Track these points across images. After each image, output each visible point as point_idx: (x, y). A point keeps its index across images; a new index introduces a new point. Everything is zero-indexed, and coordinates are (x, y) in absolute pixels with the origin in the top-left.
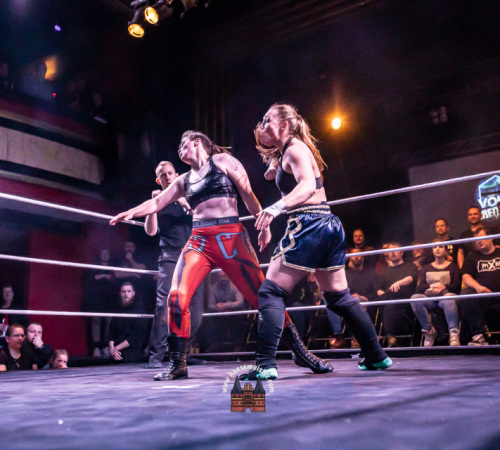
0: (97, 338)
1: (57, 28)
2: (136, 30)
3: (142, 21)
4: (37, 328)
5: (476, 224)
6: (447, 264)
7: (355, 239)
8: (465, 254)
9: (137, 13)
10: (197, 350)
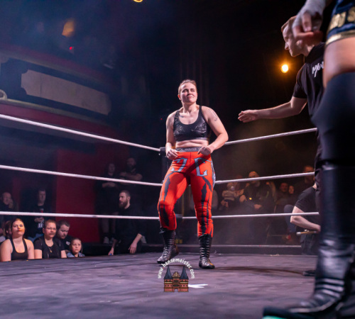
0: (106, 229)
10: (181, 241)
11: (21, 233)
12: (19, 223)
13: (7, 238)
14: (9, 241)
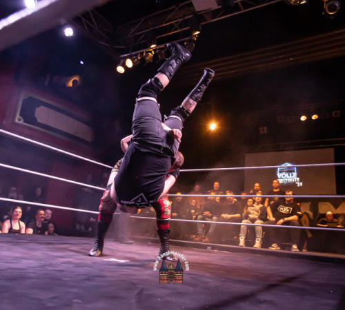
1: (82, 63)
2: (120, 69)
3: (124, 65)
4: (49, 212)
5: (276, 188)
6: (261, 206)
7: (215, 186)
8: (269, 202)
9: (122, 61)
11: (19, 217)
12: (19, 210)
13: (7, 219)
14: (9, 221)
